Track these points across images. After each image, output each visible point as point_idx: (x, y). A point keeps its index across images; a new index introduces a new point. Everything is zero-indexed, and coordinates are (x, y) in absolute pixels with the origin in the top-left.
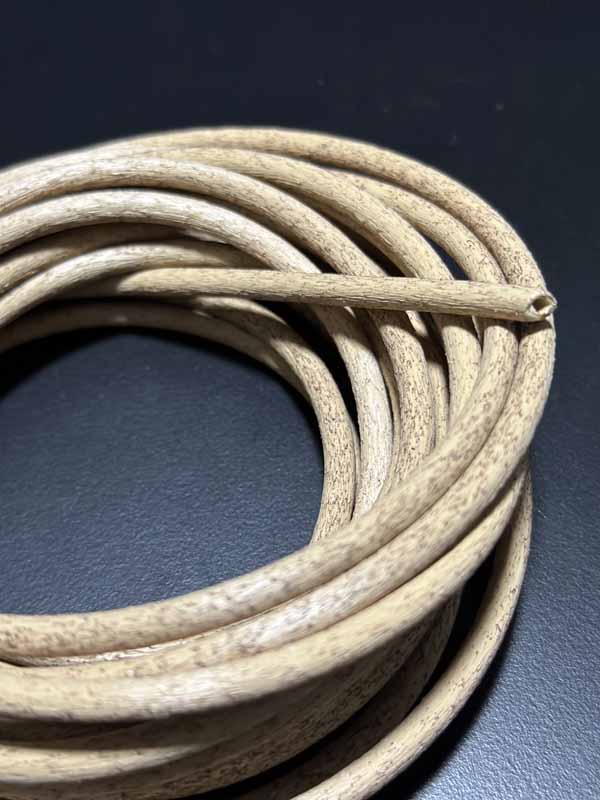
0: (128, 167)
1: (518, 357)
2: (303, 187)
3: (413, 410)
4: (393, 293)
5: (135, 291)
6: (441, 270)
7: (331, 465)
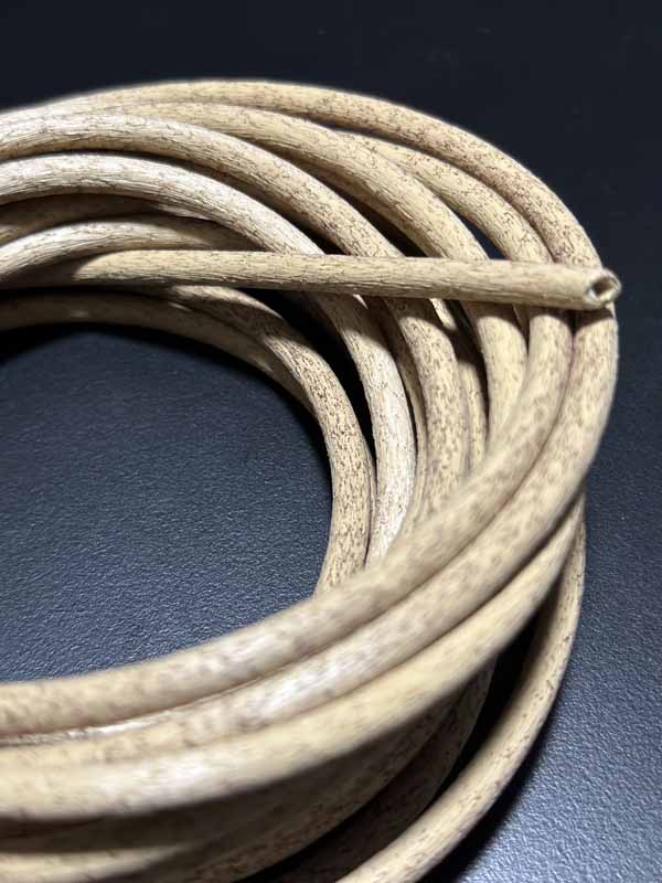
0: (87, 125)
1: (573, 354)
2: (302, 150)
3: (444, 419)
4: (416, 277)
5: (98, 278)
6: (474, 249)
7: (341, 488)
